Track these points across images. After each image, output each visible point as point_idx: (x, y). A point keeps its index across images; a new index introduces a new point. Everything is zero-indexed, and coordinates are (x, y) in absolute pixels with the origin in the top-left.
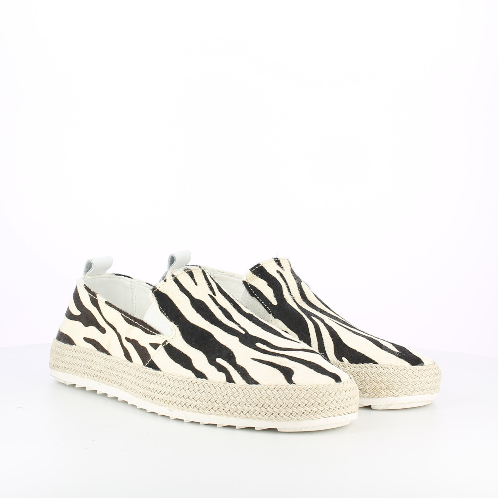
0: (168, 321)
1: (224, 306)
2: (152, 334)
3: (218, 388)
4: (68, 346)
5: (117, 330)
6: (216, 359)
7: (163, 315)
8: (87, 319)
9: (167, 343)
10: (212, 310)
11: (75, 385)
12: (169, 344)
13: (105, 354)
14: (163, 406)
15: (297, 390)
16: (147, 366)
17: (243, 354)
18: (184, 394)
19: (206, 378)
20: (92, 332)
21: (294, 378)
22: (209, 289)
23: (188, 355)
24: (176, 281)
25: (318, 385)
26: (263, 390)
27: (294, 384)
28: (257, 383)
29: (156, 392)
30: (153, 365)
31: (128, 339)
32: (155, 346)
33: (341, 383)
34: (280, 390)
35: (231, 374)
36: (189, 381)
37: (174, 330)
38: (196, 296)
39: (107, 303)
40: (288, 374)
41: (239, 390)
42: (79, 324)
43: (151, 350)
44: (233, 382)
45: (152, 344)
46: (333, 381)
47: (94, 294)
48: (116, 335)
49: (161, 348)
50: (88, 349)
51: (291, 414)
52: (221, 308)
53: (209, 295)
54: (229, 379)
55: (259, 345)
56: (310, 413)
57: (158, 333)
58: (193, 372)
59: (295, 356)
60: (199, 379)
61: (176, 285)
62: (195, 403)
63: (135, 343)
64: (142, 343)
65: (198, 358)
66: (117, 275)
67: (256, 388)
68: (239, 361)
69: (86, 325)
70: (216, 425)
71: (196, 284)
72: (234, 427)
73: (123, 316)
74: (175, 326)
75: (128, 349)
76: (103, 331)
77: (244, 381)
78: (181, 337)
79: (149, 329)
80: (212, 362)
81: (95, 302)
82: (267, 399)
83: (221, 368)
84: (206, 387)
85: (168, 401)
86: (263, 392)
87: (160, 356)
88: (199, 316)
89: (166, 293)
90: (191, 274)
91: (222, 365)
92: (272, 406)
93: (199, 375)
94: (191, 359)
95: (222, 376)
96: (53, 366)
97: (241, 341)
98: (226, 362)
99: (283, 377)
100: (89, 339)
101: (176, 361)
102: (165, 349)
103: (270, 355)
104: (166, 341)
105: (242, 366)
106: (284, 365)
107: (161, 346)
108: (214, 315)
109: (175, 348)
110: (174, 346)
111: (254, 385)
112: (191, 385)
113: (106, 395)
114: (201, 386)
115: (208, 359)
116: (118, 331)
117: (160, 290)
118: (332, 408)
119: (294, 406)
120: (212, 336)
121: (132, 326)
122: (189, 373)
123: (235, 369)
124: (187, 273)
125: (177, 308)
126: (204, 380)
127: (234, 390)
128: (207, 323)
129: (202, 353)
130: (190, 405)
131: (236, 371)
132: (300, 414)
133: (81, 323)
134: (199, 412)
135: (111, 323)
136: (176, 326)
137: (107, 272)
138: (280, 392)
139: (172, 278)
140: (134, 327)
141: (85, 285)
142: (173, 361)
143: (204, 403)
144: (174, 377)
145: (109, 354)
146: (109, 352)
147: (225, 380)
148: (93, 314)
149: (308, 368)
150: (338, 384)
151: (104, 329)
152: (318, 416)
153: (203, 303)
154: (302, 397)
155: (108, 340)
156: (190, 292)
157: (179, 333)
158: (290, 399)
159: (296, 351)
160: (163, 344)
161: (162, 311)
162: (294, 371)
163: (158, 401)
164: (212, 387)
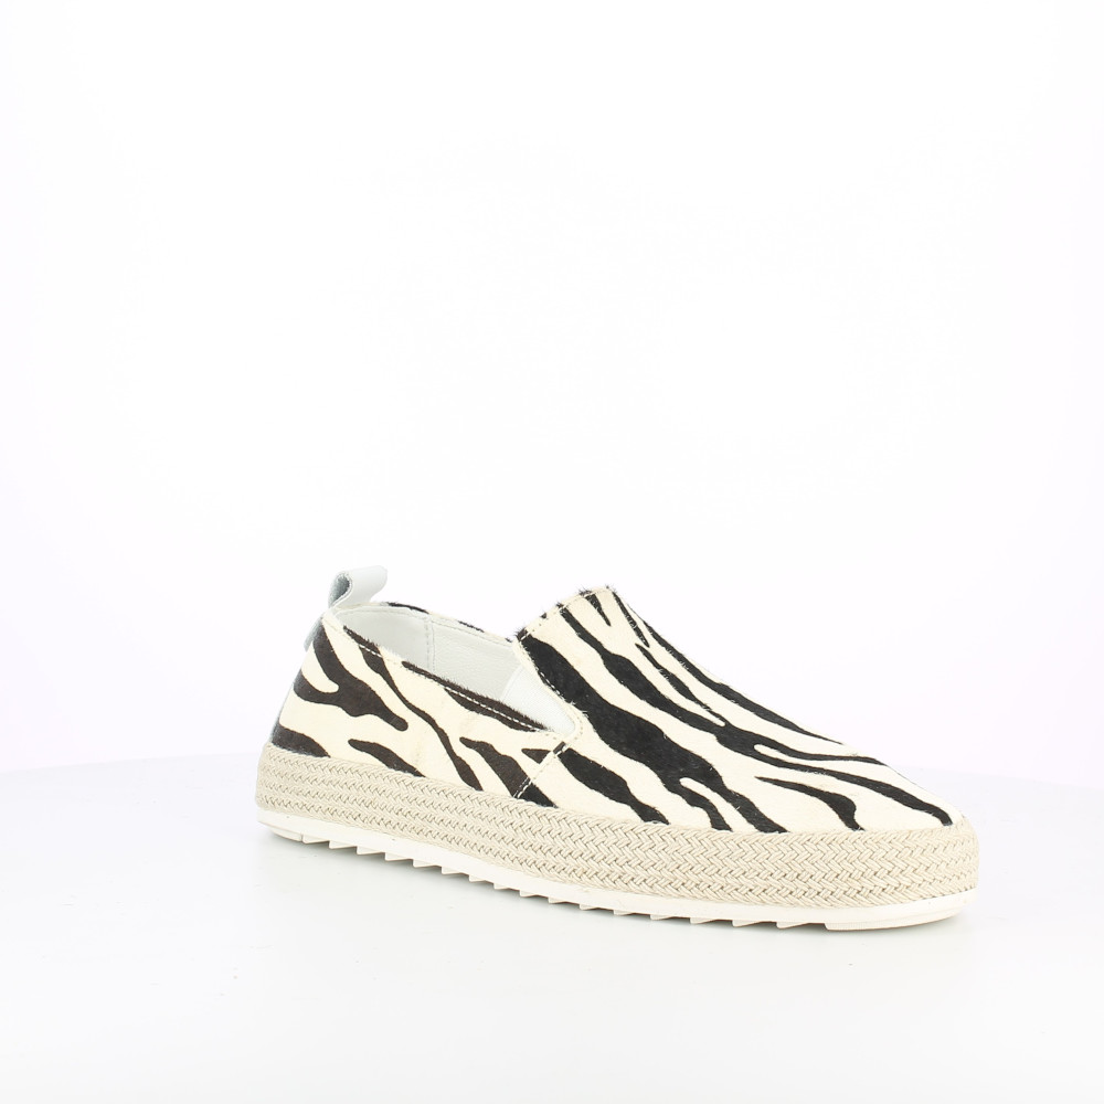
0: (562, 701)
1: (671, 670)
2: (526, 729)
3: (695, 842)
4: (311, 759)
5: (437, 722)
6: (681, 780)
7: (547, 689)
8: (356, 699)
9: (565, 749)
10: (648, 678)
11: (328, 842)
12: (570, 750)
13: (410, 775)
14: (565, 882)
15: (869, 841)
16: (521, 798)
17: (736, 770)
18: (617, 856)
19: (667, 822)
20: (371, 728)
21: (858, 817)
22: (634, 633)
23: (618, 773)
24: (567, 616)
25: (910, 832)
26: (796, 843)
27: (862, 829)
28: (782, 830)
29: (549, 853)
30: (535, 796)
31: (466, 742)
32: (538, 755)
33: (953, 826)
34: (834, 843)
35: (720, 811)
36: (628, 827)
37: (577, 722)
38: (613, 647)
39: (407, 665)
40: (844, 809)
41: (745, 845)
42: (336, 712)
43: (526, 764)
44: (728, 828)
45: (526, 751)
46: (936, 822)
47: (372, 647)
48: (436, 734)
49: (552, 760)
50: (362, 765)
51: (859, 892)
52: (665, 672)
53: (638, 646)
54: (718, 823)
55: (760, 748)
56: (896, 888)
57: (541, 727)
58: (633, 808)
59: (846, 772)
60: (649, 823)
61: (567, 626)
62: (643, 875)
63: (485, 750)
64: (502, 749)
65: (642, 779)
66: (393, 605)
67: (782, 839)
68: (731, 784)
69: (355, 711)
70: (689, 919)
71: (609, 623)
72: (728, 923)
73: (451, 694)
74: (579, 713)
75: (468, 763)
76: (401, 725)
77: (752, 826)
78: (596, 735)
79: (515, 720)
80: (673, 786)
81: (377, 664)
82: (806, 862)
83: (694, 800)
84: (669, 839)
85: (579, 872)
86: (798, 847)
87: (550, 776)
88: (626, 691)
89: (549, 643)
90: (594, 600)
91: (696, 794)
92: (819, 876)
93: (648, 814)
94: (625, 782)
95: (701, 816)
96: (267, 802)
97: (721, 741)
98: (703, 786)
99: (834, 816)
100: (362, 742)
101: (591, 786)
102: (563, 762)
103: (793, 771)
104: (563, 744)
105: (741, 793)
106: (831, 791)
107: (551, 756)
108: (655, 688)
109: (585, 758)
110: (583, 754)
111: (776, 833)
112: (632, 836)
113: (409, 862)
114: (656, 838)
115: (663, 781)
116: (440, 725)
117: (534, 636)
118: (937, 877)
119: (866, 874)
120: (661, 732)
121: (474, 713)
122: (625, 811)
123: (727, 800)
124: (588, 598)
125: (578, 673)
126: (661, 824)
127: (732, 845)
128: (644, 704)
129: (648, 768)
130: (633, 879)
131: (729, 806)
132: (877, 891)
133: (340, 709)
134: (654, 894)
135: (422, 709)
136: (581, 712)
137: (372, 600)
138: (836, 847)
139: (558, 610)
140: (481, 716)
141: (345, 628)
142: (583, 785)
143: (666, 873)
144: (590, 821)
145: (418, 774)
146: (419, 769)
147: (710, 825)
148: (373, 688)
149: (880, 795)
150: (947, 827)
151: (404, 721)
152: (912, 895)
153: (629, 662)
154: (880, 856)
155: (414, 743)
156: (599, 640)
157: (589, 727)
158: (857, 861)
159: (842, 762)
160: (555, 751)
161: (544, 682)
162: (856, 803)
163: (553, 872)
164: (682, 841)
